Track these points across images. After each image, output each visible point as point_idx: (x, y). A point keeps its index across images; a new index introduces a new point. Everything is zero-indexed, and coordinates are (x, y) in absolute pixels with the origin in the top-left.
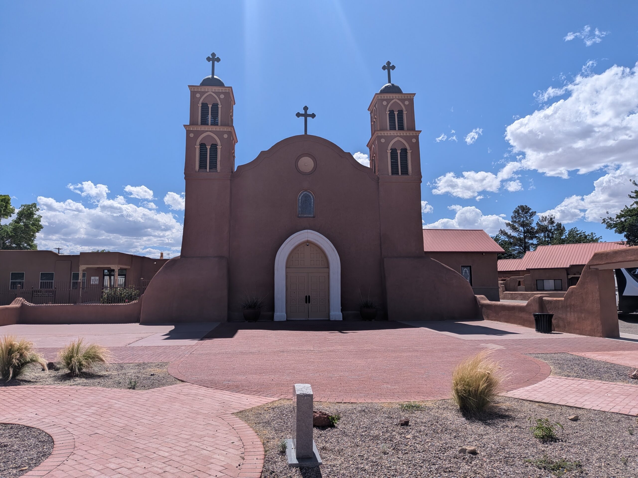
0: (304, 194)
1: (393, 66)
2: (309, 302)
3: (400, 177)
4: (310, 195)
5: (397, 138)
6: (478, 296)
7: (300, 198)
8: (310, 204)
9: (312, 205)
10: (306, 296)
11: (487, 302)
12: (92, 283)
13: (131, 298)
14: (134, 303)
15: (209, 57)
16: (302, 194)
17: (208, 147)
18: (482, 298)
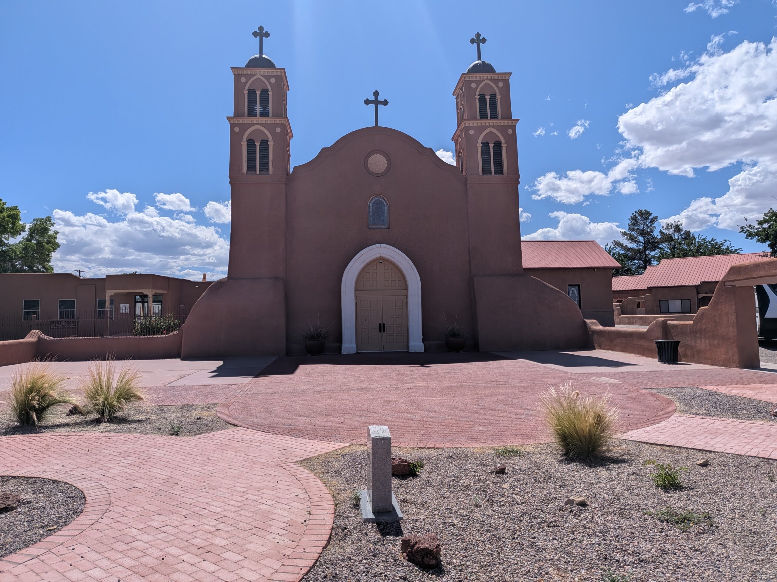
0: (375, 201)
1: (484, 38)
2: (384, 331)
3: (493, 178)
4: (383, 201)
5: (489, 128)
6: (588, 321)
7: (371, 205)
8: (383, 212)
9: (386, 214)
10: (380, 324)
11: (600, 327)
12: (121, 311)
13: (169, 329)
14: (174, 335)
15: (255, 32)
16: (374, 201)
17: (258, 144)
18: (593, 323)
